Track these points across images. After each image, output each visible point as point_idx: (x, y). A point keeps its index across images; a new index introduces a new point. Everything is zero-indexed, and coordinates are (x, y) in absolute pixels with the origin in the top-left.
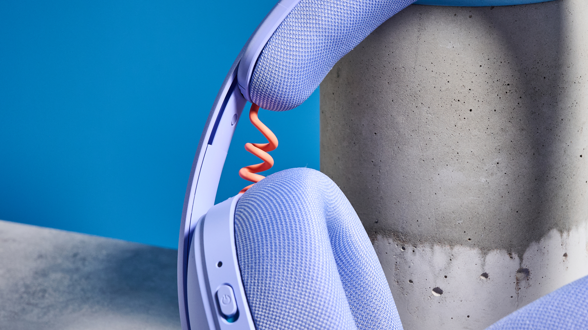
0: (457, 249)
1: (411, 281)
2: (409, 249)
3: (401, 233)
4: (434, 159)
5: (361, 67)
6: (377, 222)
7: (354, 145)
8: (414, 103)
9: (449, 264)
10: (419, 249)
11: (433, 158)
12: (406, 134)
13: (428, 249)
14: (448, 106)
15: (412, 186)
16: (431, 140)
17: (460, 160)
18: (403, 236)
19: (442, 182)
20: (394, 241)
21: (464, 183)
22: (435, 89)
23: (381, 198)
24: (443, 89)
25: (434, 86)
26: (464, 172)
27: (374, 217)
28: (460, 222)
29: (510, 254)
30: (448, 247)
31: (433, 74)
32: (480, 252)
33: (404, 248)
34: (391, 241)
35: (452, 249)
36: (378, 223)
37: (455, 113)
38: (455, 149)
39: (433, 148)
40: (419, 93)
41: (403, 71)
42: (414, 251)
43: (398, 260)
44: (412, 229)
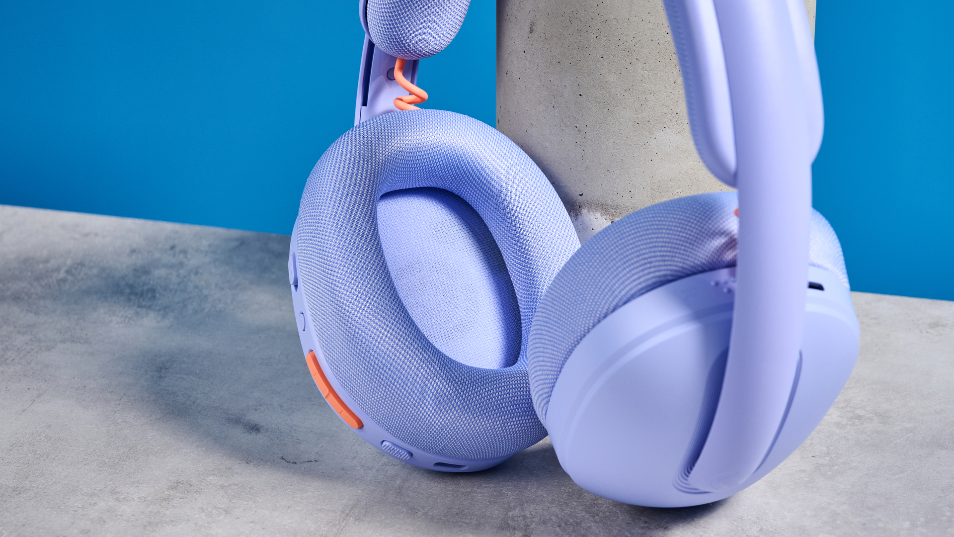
3: (611, 206)
4: (651, 121)
5: (563, 21)
7: (553, 109)
8: (627, 59)
11: (649, 120)
12: (618, 94)
14: (667, 61)
15: (624, 153)
16: (647, 100)
17: (679, 121)
18: (613, 209)
19: (659, 147)
20: (602, 215)
21: (684, 147)
22: (653, 42)
23: (587, 168)
24: (661, 42)
25: (651, 39)
26: (683, 135)
27: (578, 189)
28: (678, 190)
31: (650, 26)
34: (598, 215)
36: (583, 196)
37: (674, 69)
38: (674, 110)
39: (649, 108)
40: (634, 48)
41: (616, 23)
44: (623, 201)
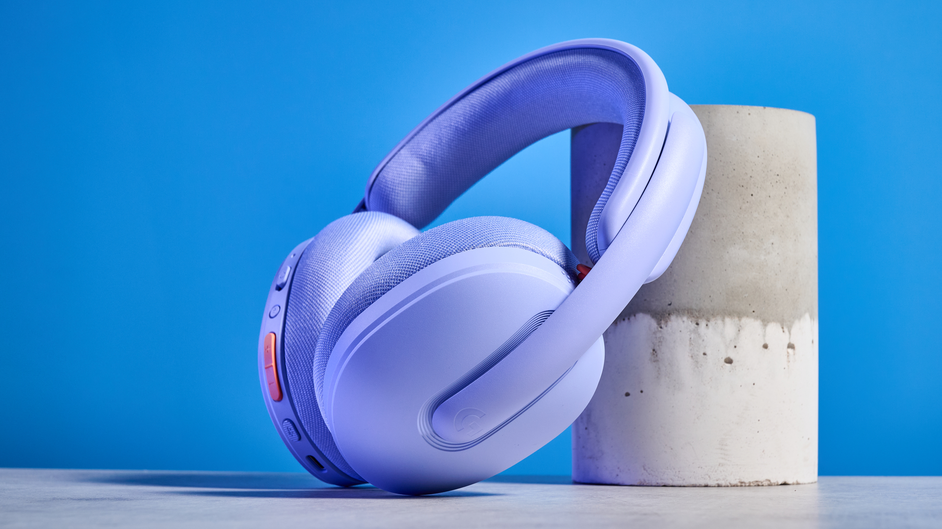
0: (745, 320)
1: (705, 354)
2: (703, 323)
3: (695, 310)
6: (670, 305)
9: (738, 334)
10: (712, 323)
13: (719, 322)
20: (688, 318)
23: (675, 281)
29: (783, 328)
30: (736, 319)
32: (762, 323)
33: (697, 324)
34: (685, 319)
35: (740, 320)
42: (707, 325)
43: (693, 336)
